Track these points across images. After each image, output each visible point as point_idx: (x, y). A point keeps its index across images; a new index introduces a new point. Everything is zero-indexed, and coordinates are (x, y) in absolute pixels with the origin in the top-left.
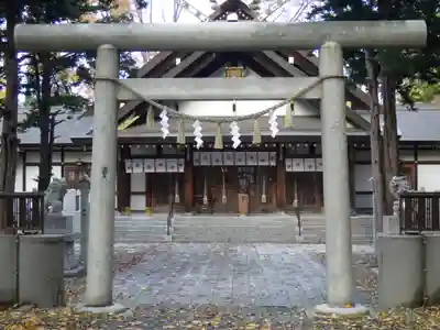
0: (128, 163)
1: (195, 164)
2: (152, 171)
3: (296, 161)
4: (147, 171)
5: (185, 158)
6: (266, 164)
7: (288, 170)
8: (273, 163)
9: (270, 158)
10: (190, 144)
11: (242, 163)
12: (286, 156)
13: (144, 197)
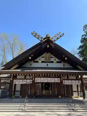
0: (14, 81)
1: (36, 82)
2: (22, 83)
3: (66, 81)
4: (20, 83)
5: (33, 80)
6: (57, 82)
7: (64, 84)
8: (59, 82)
9: (58, 80)
10: (35, 75)
11: (50, 81)
12: (63, 80)
13: (19, 92)
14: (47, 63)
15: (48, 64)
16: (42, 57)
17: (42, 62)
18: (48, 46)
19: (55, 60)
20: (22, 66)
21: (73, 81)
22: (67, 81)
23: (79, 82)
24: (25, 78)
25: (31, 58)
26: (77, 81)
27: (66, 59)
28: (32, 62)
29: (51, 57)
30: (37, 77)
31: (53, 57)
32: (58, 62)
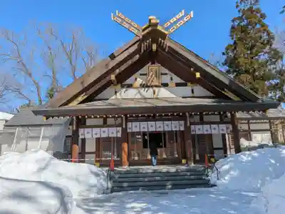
0: (81, 131)
1: (129, 131)
2: (98, 136)
3: (198, 127)
4: (95, 136)
5: (122, 127)
6: (178, 129)
7: (192, 133)
8: (182, 129)
9: (180, 125)
10: (126, 115)
11: (161, 129)
12: (191, 124)
13: (94, 155)
14: (154, 88)
15: (156, 89)
16: (141, 75)
17: (143, 86)
18: (154, 47)
19: (172, 79)
20: (96, 98)
21: (213, 126)
22: (200, 127)
23: (227, 128)
24: (105, 124)
25: (116, 77)
26: (223, 127)
27: (198, 75)
28: (119, 86)
29: (162, 74)
30: (131, 121)
31: (166, 74)
32: (177, 85)
